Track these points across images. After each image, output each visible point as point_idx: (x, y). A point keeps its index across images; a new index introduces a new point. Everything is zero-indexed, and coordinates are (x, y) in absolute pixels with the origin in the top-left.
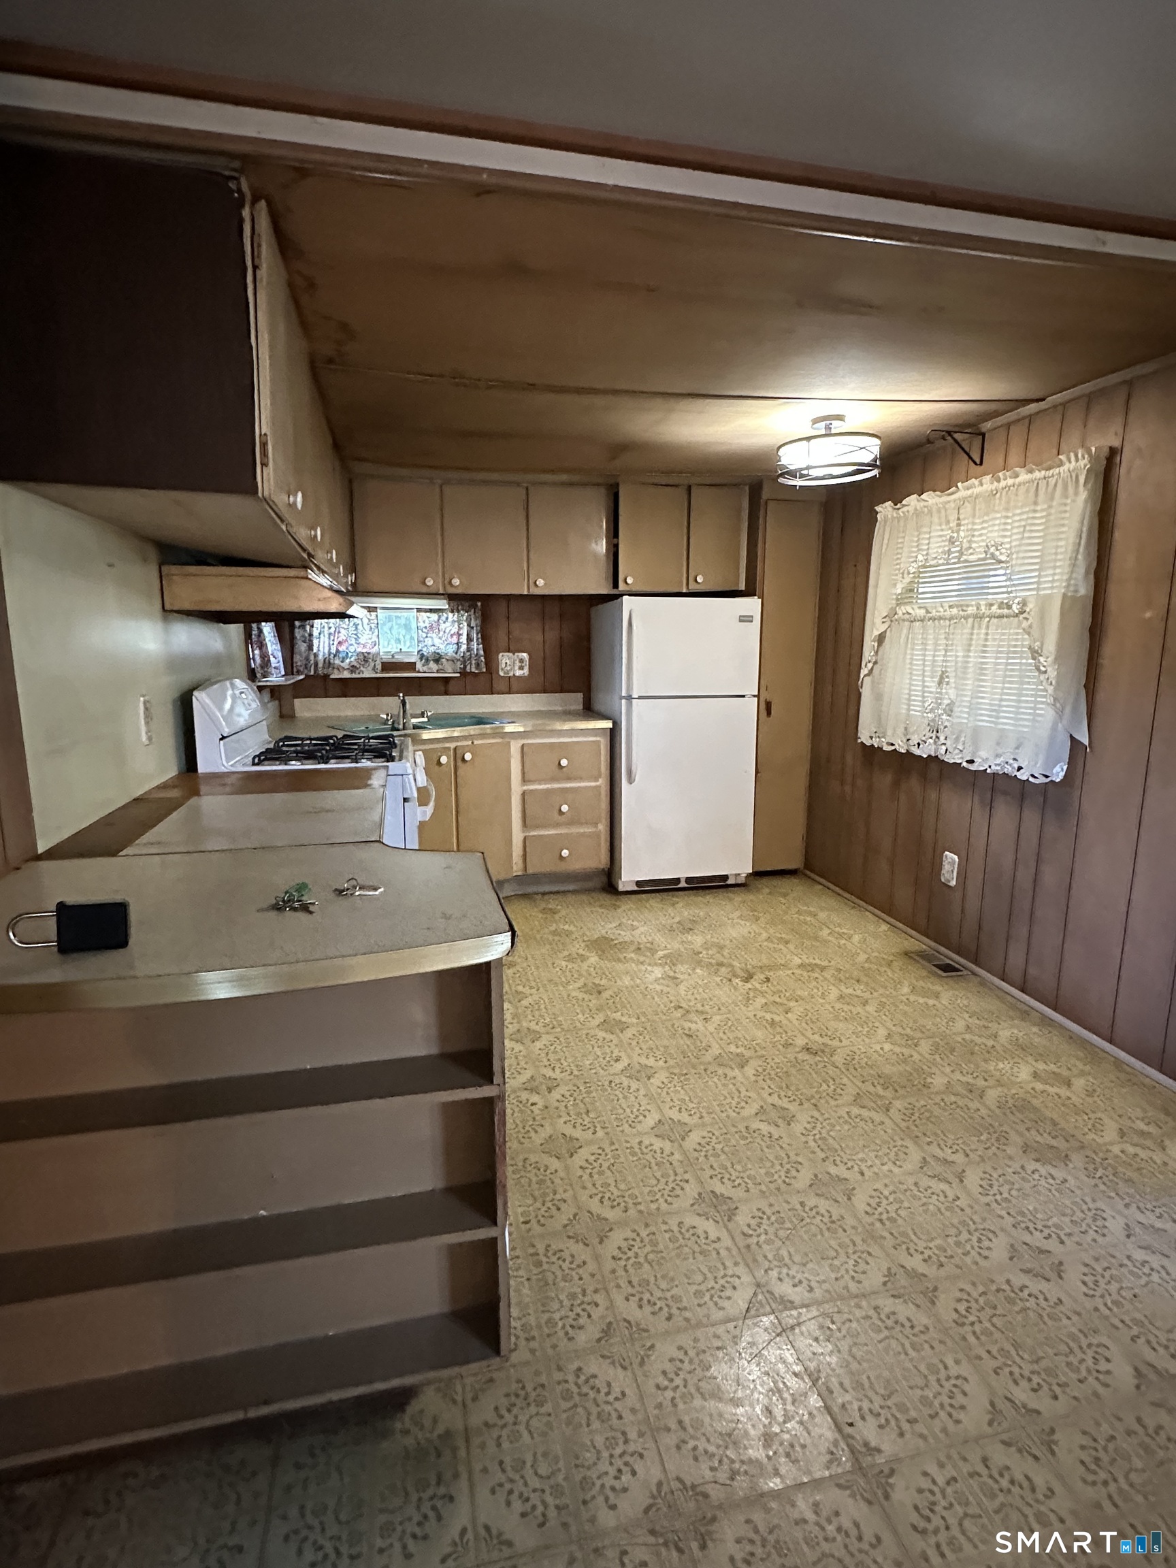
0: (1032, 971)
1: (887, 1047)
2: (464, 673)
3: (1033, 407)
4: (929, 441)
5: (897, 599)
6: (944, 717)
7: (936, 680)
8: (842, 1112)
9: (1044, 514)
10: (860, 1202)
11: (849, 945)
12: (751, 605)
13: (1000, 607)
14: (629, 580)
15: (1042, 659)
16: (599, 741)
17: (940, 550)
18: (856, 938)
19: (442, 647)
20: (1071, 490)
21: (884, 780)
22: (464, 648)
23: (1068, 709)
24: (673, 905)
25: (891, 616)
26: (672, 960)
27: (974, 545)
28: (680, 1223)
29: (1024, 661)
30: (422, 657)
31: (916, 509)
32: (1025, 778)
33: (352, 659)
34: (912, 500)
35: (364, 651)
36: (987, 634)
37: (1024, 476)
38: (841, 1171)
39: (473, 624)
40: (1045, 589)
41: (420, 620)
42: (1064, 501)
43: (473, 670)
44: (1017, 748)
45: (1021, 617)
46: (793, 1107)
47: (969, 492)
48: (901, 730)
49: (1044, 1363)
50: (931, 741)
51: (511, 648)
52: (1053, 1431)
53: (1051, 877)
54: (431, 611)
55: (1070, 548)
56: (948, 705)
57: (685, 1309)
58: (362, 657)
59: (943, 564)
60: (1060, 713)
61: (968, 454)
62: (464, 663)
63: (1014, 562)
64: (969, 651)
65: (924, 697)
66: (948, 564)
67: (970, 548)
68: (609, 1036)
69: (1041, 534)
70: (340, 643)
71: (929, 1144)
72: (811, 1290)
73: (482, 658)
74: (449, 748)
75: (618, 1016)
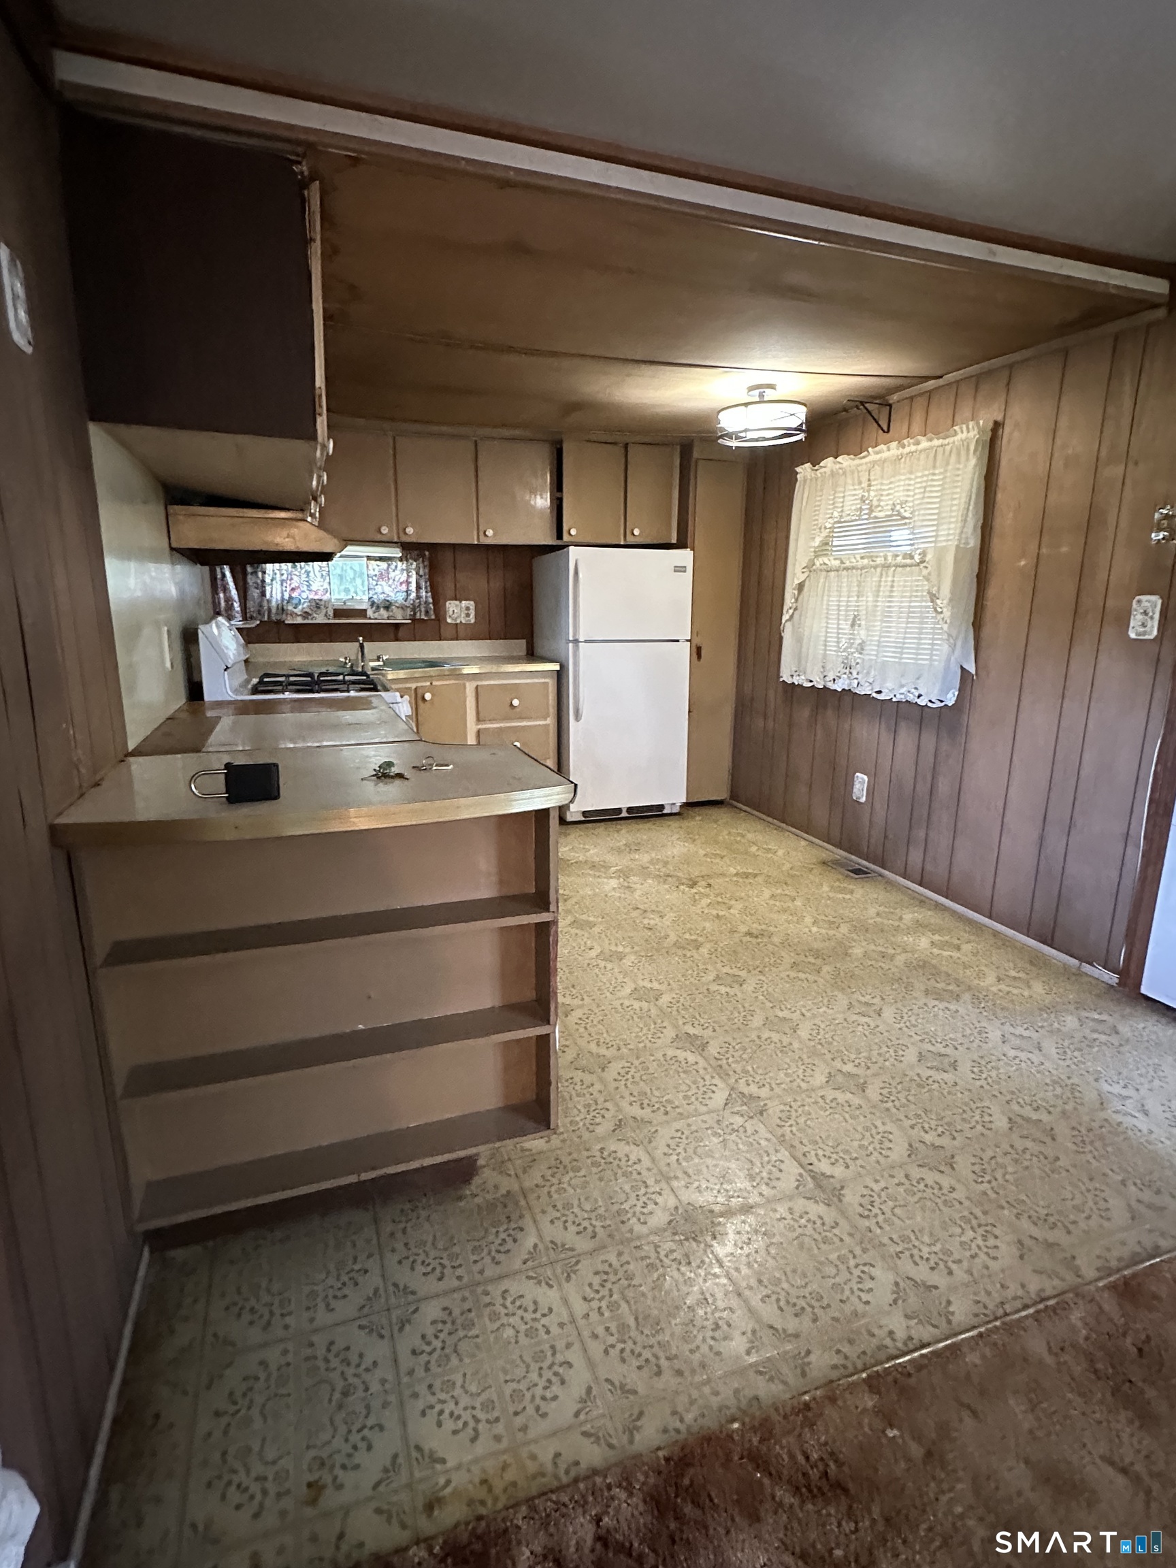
0: (928, 867)
1: (815, 929)
2: (414, 620)
3: (931, 384)
4: (845, 410)
5: (815, 552)
6: (856, 655)
7: (849, 622)
8: (784, 975)
9: (941, 477)
10: (803, 1033)
11: (776, 858)
12: (684, 557)
13: (904, 558)
14: (572, 531)
15: (939, 602)
16: (547, 683)
17: (854, 508)
18: (780, 853)
19: (392, 594)
20: (963, 458)
21: (803, 714)
22: (413, 595)
23: (959, 643)
24: (618, 831)
25: (810, 567)
26: (625, 874)
27: (882, 504)
28: (664, 1055)
29: (924, 604)
30: (373, 604)
31: (832, 471)
32: (924, 704)
33: (305, 605)
34: (829, 462)
35: (316, 597)
36: (893, 581)
37: (925, 444)
38: (786, 1014)
39: (421, 573)
40: (941, 541)
41: (370, 567)
42: (958, 466)
43: (423, 617)
44: (918, 679)
45: (922, 565)
46: (743, 974)
47: (878, 457)
48: (818, 668)
49: (946, 1120)
50: (845, 676)
51: (458, 596)
52: (953, 1157)
53: (944, 787)
54: (381, 559)
55: (962, 506)
56: (860, 644)
57: (677, 1107)
58: (314, 604)
59: (856, 520)
60: (953, 648)
61: (877, 422)
62: (414, 609)
63: (916, 518)
64: (878, 596)
65: (838, 638)
66: (859, 520)
67: (879, 506)
68: (579, 932)
69: (938, 494)
70: (293, 589)
71: (853, 993)
72: (772, 1089)
73: (431, 606)
74: (410, 688)
75: (584, 917)
